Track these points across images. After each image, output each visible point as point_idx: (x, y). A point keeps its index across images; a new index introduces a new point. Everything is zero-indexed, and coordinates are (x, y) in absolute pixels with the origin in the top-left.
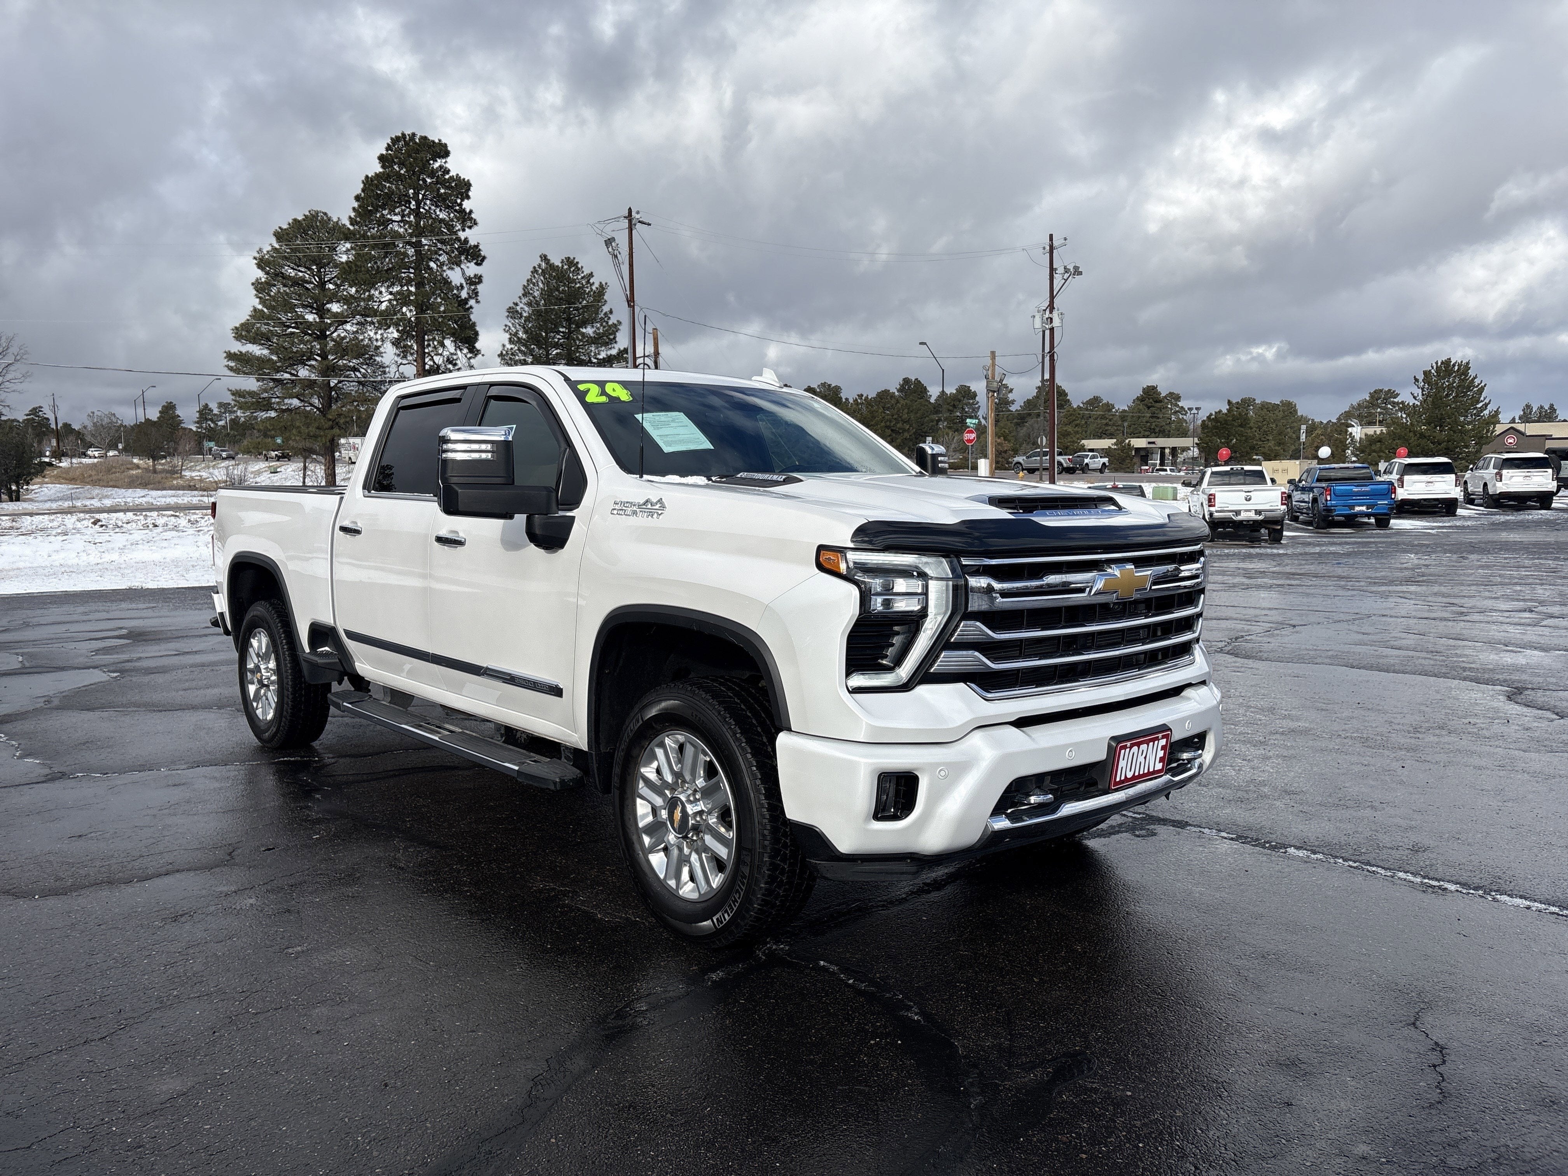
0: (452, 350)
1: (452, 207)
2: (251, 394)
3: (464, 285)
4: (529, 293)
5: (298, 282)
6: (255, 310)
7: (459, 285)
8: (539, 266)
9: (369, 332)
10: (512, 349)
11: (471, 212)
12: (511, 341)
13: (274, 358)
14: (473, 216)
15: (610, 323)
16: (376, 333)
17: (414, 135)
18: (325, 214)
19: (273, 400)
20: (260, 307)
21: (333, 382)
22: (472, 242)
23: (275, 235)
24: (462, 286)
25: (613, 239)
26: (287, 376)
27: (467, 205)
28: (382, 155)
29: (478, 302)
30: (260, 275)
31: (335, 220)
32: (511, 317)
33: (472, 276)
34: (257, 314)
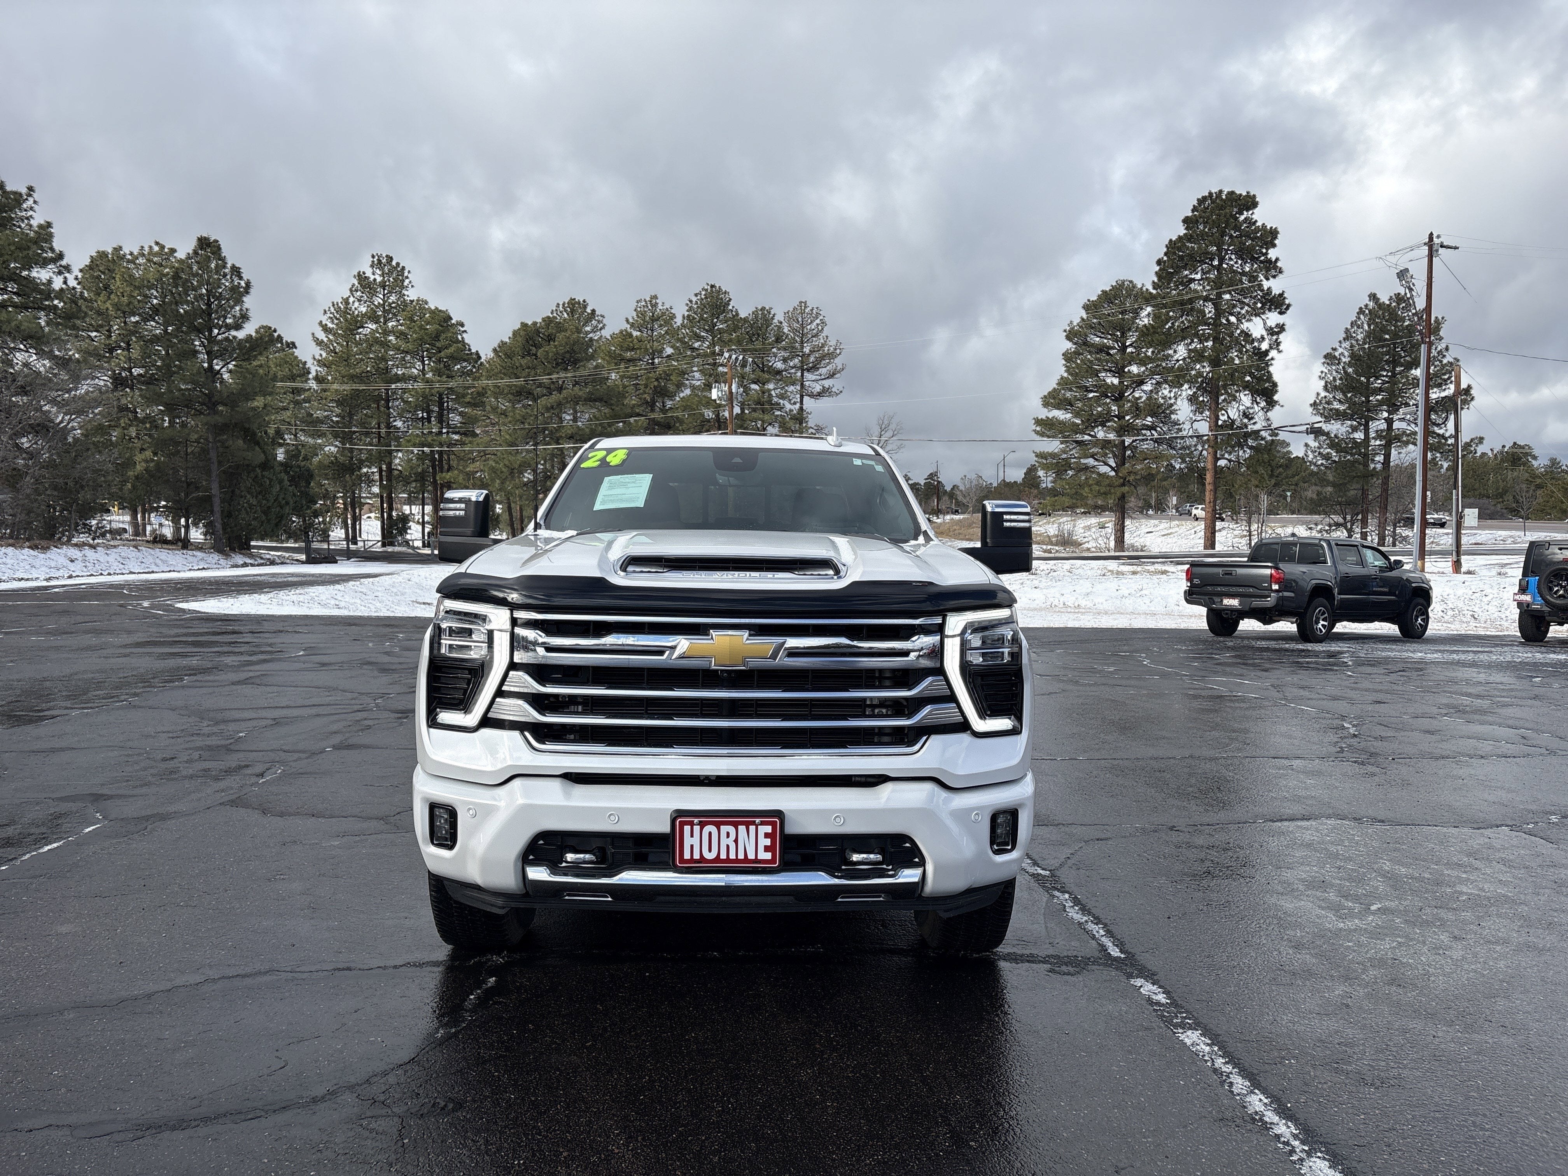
0: (1249, 404)
1: (1257, 259)
2: (1053, 455)
3: (1266, 336)
4: (1352, 337)
5: (1103, 349)
6: (1062, 378)
7: (1259, 337)
8: (1366, 306)
9: (1164, 391)
10: (1325, 397)
11: (1277, 259)
12: (1326, 388)
13: (1078, 421)
14: (1279, 264)
15: (1445, 361)
16: (1170, 392)
17: (1221, 192)
18: (1131, 282)
19: (1073, 460)
20: (1065, 375)
21: (1128, 441)
22: (1276, 291)
23: (1084, 307)
24: (1263, 338)
25: (1407, 270)
26: (1087, 437)
27: (1272, 254)
28: (1187, 217)
29: (1280, 352)
30: (1069, 345)
31: (1139, 286)
32: (1328, 364)
33: (1273, 326)
34: (1063, 382)
